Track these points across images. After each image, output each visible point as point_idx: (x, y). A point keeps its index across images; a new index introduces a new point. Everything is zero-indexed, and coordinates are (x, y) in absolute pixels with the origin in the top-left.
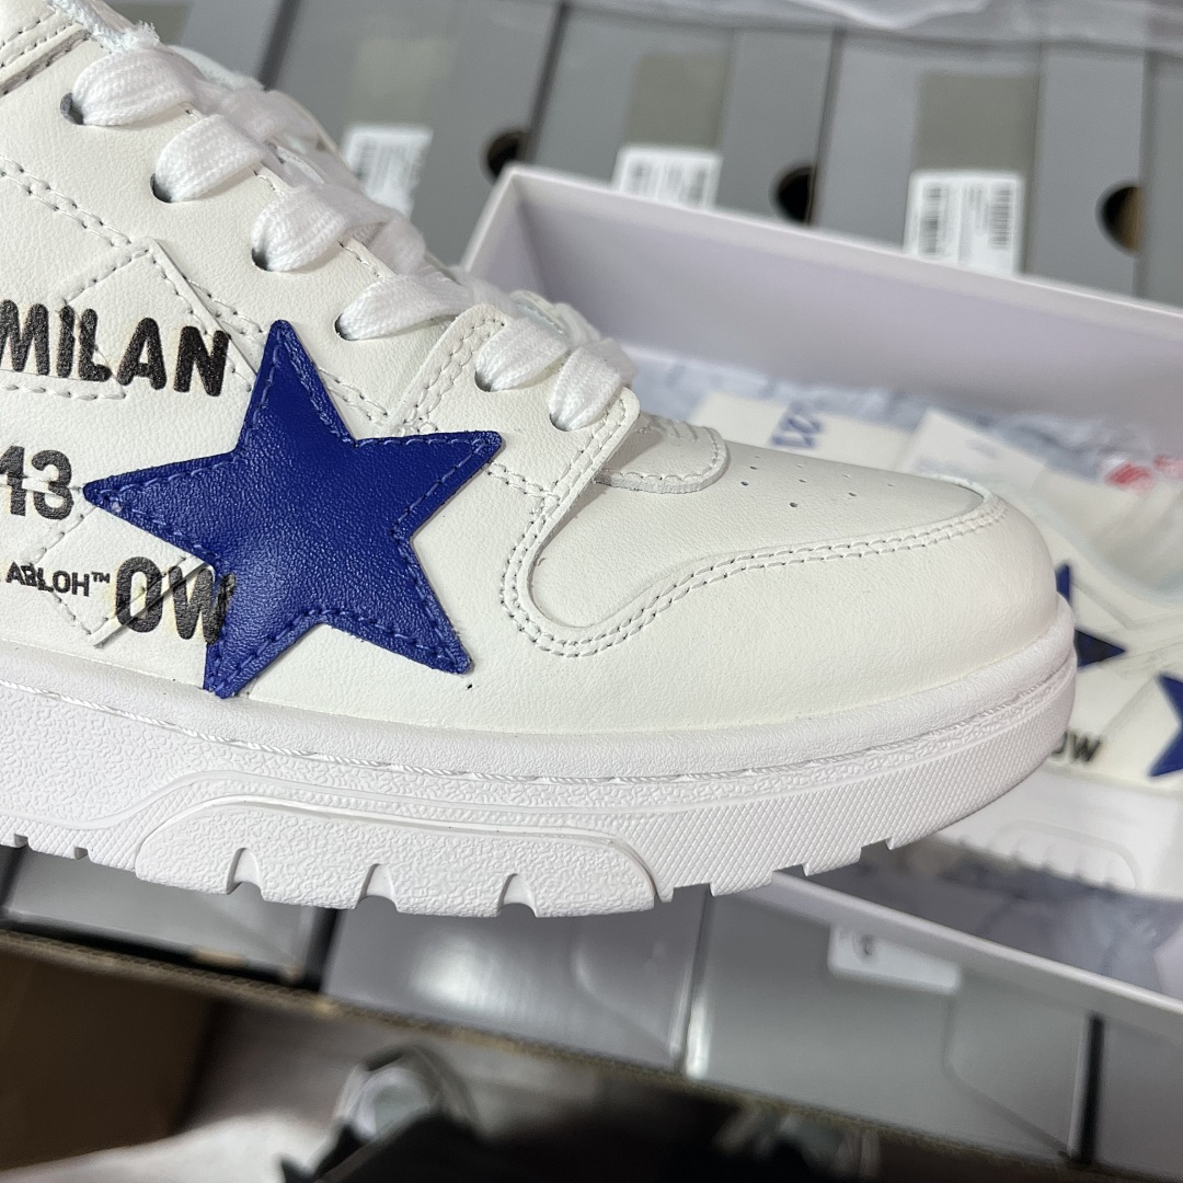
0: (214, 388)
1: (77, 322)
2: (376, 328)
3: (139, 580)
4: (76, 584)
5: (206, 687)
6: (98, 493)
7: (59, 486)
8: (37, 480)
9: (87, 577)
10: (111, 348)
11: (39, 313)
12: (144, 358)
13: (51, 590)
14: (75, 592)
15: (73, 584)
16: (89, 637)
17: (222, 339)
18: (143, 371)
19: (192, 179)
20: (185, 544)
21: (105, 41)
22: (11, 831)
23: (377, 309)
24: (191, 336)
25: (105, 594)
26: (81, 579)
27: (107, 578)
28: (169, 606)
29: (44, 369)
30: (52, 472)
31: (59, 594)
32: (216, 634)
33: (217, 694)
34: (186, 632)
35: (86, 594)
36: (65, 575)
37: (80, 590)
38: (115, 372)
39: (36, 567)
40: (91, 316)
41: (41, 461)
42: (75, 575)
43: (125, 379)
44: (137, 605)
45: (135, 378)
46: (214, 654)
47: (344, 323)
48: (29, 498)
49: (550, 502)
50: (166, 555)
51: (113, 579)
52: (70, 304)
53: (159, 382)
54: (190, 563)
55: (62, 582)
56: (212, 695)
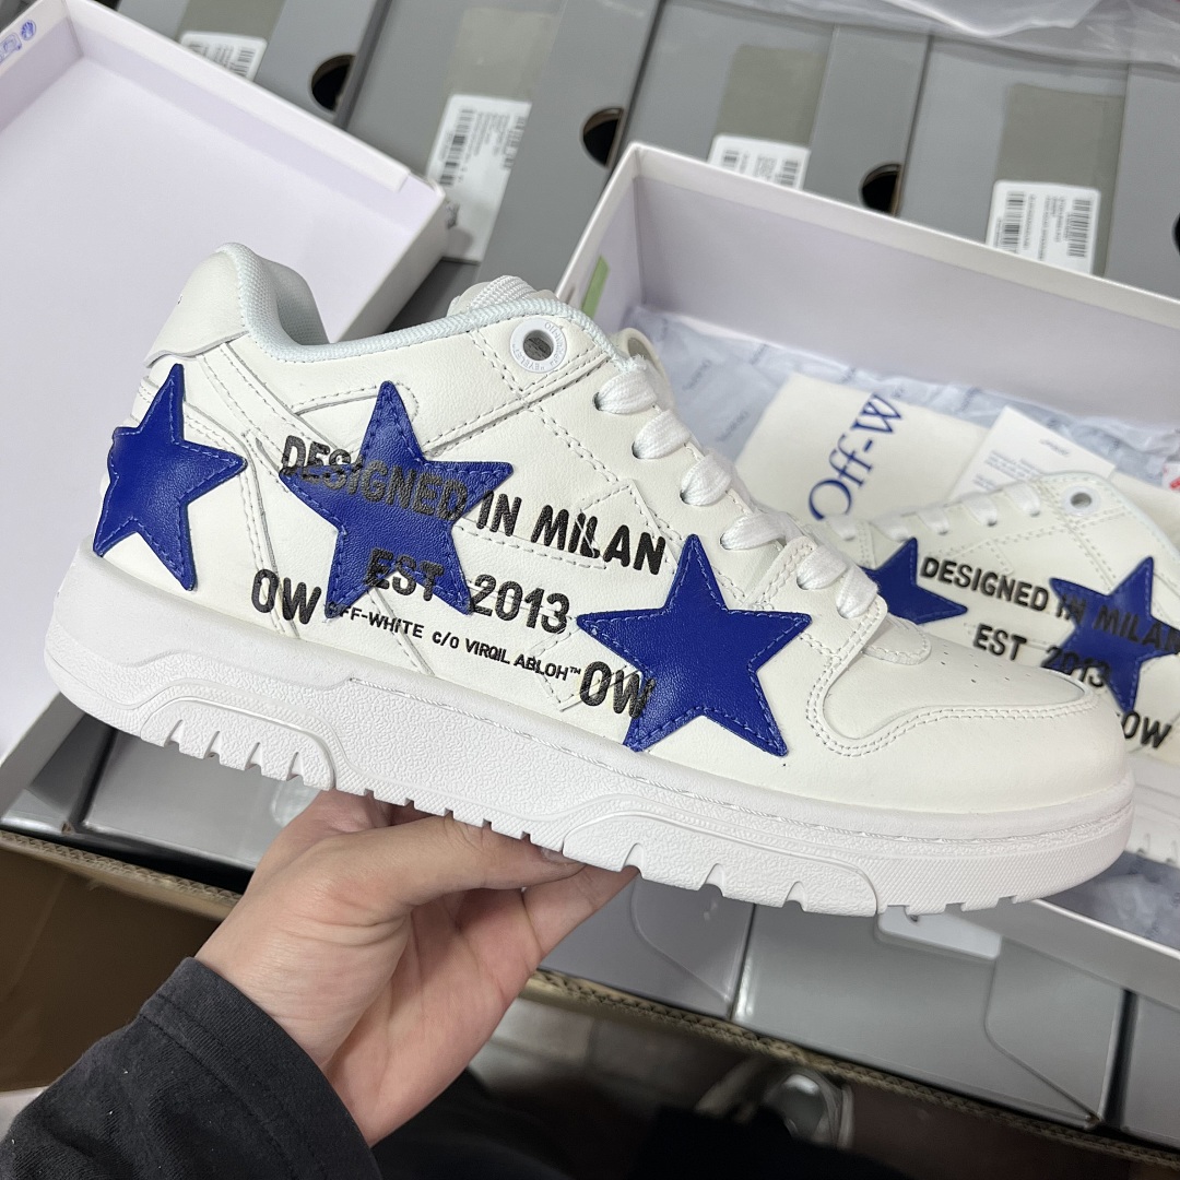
0: (655, 569)
1: (586, 523)
2: (743, 544)
3: (598, 675)
4: (560, 672)
5: (625, 744)
6: (585, 622)
7: (561, 615)
8: (547, 609)
9: (567, 669)
10: (601, 541)
11: (564, 515)
12: (619, 548)
13: (542, 673)
14: (557, 677)
15: (558, 672)
16: (559, 705)
17: (662, 542)
18: (618, 555)
19: (656, 448)
20: (629, 658)
21: (618, 364)
22: (482, 816)
23: (746, 534)
24: (646, 538)
25: (576, 681)
26: (563, 670)
27: (579, 672)
28: (611, 692)
29: (561, 547)
30: (558, 606)
31: (547, 677)
32: (637, 714)
33: (632, 748)
34: (619, 709)
35: (564, 679)
36: (554, 666)
37: (561, 676)
38: (602, 553)
39: (537, 660)
40: (594, 520)
41: (552, 599)
42: (560, 667)
43: (608, 559)
44: (594, 690)
45: (613, 559)
46: (635, 725)
47: (724, 539)
48: (539, 619)
49: (835, 661)
50: (616, 663)
51: (583, 673)
52: (584, 512)
53: (625, 563)
54: (629, 669)
55: (551, 670)
56: (629, 749)
